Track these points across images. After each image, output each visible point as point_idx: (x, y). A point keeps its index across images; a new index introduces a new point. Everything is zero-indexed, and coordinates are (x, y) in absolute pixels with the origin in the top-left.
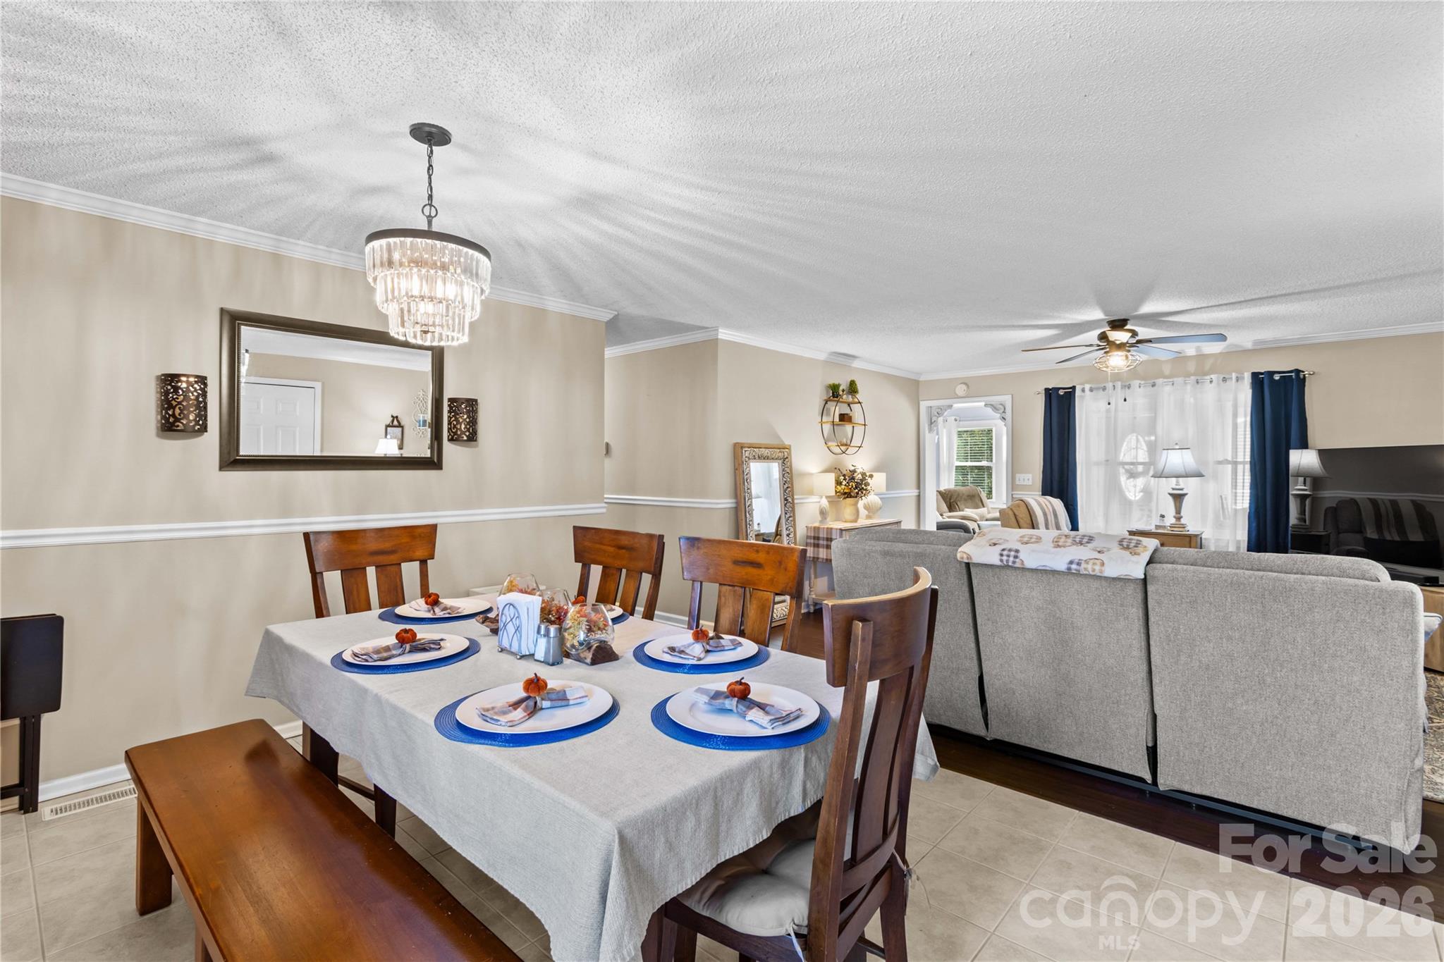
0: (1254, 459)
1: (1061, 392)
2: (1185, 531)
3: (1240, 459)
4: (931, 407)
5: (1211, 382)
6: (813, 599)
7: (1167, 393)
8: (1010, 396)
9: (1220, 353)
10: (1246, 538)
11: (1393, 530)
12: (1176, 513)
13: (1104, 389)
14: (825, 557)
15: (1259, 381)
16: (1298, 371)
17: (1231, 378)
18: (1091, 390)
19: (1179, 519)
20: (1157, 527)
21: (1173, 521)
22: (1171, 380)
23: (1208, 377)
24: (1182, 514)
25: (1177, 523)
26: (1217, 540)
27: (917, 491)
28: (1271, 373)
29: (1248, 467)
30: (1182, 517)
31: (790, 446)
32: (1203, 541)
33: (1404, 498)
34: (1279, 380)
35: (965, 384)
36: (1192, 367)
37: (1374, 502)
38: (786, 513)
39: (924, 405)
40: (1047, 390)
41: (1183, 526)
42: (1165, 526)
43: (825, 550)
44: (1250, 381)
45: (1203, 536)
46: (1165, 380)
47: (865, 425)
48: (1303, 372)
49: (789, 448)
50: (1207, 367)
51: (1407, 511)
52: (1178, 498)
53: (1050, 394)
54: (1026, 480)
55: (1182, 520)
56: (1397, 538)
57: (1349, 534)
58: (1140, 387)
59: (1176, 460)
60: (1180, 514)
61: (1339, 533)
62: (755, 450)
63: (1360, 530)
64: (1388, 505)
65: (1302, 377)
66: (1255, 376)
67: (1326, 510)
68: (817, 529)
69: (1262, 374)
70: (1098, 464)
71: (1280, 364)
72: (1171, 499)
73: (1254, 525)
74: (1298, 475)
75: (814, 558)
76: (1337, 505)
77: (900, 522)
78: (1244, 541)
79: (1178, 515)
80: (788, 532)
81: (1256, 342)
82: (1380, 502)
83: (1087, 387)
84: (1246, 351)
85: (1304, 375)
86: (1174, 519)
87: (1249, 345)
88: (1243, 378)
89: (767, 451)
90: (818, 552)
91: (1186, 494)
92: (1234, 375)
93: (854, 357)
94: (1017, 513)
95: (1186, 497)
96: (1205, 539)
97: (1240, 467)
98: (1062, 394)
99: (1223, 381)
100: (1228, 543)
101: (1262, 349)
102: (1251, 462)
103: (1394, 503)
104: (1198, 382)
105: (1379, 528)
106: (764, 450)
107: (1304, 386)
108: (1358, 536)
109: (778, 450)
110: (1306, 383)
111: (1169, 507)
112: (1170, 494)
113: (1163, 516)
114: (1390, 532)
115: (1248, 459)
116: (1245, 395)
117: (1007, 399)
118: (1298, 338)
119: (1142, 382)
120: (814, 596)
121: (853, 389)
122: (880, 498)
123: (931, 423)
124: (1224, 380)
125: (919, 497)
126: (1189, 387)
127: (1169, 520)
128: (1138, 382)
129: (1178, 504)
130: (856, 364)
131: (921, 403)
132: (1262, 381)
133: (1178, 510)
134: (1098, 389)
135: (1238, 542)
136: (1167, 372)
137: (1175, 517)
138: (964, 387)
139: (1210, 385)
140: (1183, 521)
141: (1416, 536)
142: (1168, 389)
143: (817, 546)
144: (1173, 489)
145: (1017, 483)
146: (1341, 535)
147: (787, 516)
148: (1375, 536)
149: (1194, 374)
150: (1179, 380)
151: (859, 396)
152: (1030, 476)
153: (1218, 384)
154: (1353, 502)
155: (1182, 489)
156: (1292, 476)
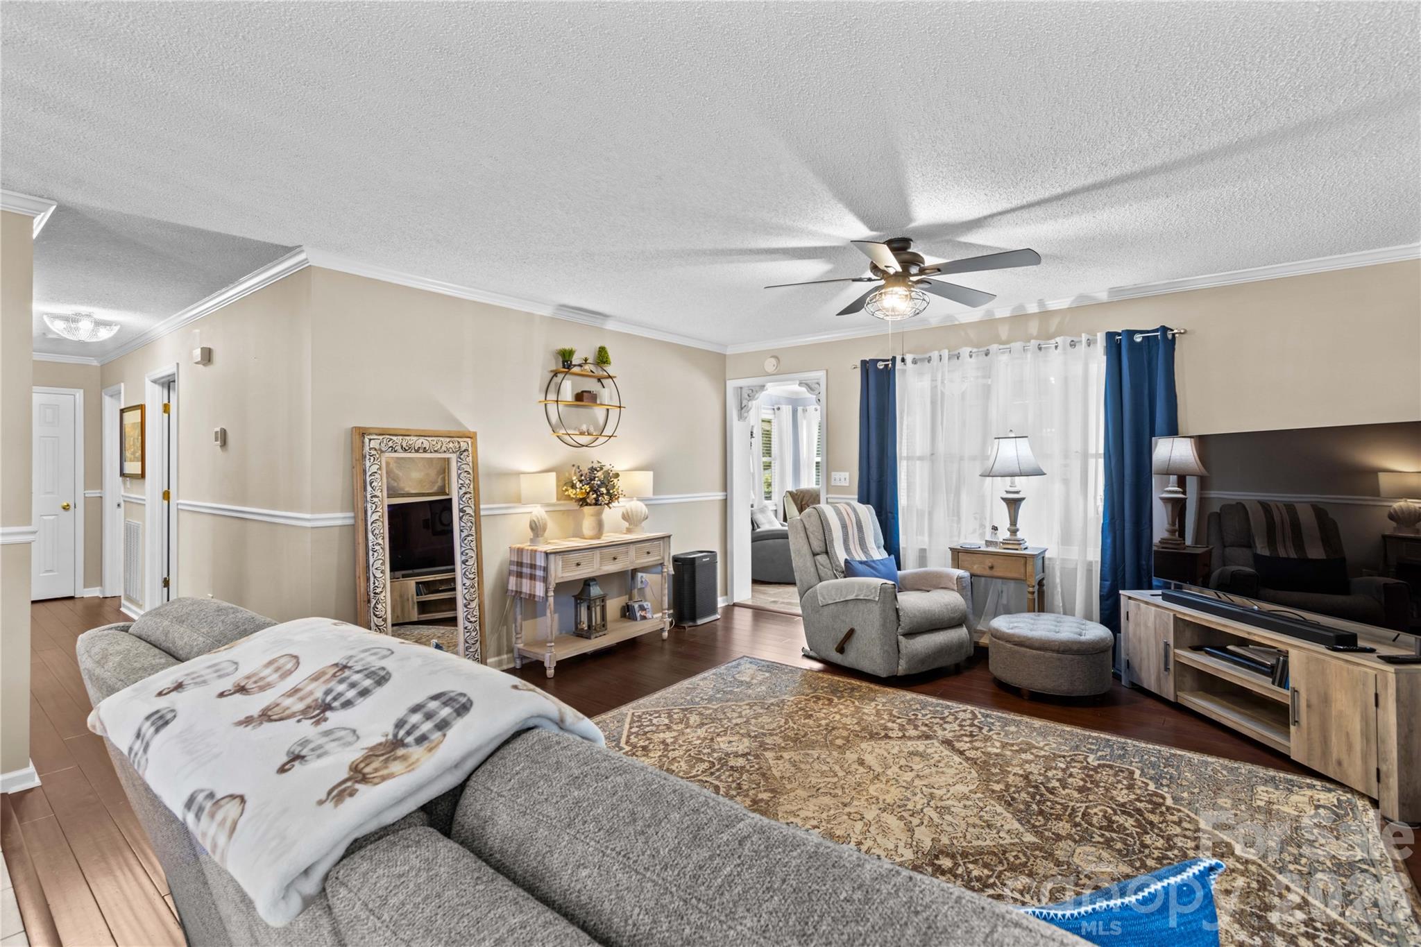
0: (1109, 451)
1: (881, 366)
2: (1021, 549)
3: (1092, 450)
4: (741, 388)
5: (1056, 347)
6: (519, 649)
7: (1002, 362)
8: (825, 372)
9: (1068, 308)
10: (1099, 559)
11: (1289, 544)
12: (1011, 525)
13: (929, 360)
14: (528, 592)
15: (1114, 343)
16: (1164, 329)
17: (1081, 341)
18: (915, 362)
19: (1014, 532)
20: (988, 543)
21: (1007, 535)
22: (1008, 346)
23: (1053, 341)
24: (1018, 526)
25: (1013, 538)
26: (1064, 560)
27: (725, 493)
28: (1131, 333)
29: (1101, 461)
30: (1017, 530)
31: (475, 433)
32: (1047, 562)
33: (1303, 500)
34: (1142, 341)
35: (776, 357)
36: (1034, 327)
37: (1265, 506)
38: (461, 531)
39: (731, 385)
40: (864, 363)
41: (1019, 542)
42: (996, 542)
43: (529, 581)
44: (1104, 344)
45: (1047, 555)
46: (1001, 347)
47: (620, 407)
48: (1172, 330)
49: (472, 436)
50: (1053, 329)
51: (1307, 517)
52: (1013, 504)
53: (867, 367)
54: (843, 480)
55: (1018, 533)
56: (1293, 555)
57: (1235, 548)
58: (971, 356)
59: (1010, 452)
60: (1015, 525)
61: (1225, 547)
62: (394, 438)
63: (1249, 545)
64: (1284, 511)
65: (1170, 337)
66: (1110, 336)
67: (1209, 517)
68: (520, 551)
69: (1119, 334)
70: (921, 458)
71: (1144, 320)
72: (1004, 505)
73: (1109, 540)
74: (1167, 472)
75: (516, 592)
76: (1221, 510)
77: (669, 537)
78: (1097, 562)
79: (1014, 528)
80: (464, 558)
81: (1112, 291)
82: (1272, 504)
83: (909, 358)
84: (1101, 305)
85: (1174, 335)
86: (1009, 533)
87: (1103, 296)
88: (1095, 342)
89: (422, 440)
90: (521, 583)
91: (1023, 499)
92: (1084, 337)
93: (605, 316)
94: (807, 526)
95: (1023, 504)
96: (1050, 559)
97: (1092, 462)
98: (881, 367)
99: (1071, 345)
100: (1077, 564)
101: (1122, 299)
102: (1105, 454)
103: (1290, 508)
104: (1040, 349)
105: (1271, 541)
106: (415, 438)
107: (1174, 349)
108: (1247, 551)
109: (448, 440)
110: (1176, 346)
111: (1002, 516)
112: (1004, 499)
113: (995, 528)
114: (1285, 547)
115: (1101, 450)
116: (1097, 364)
117: (820, 375)
118: (1165, 284)
119: (974, 350)
120: (521, 646)
121: (602, 358)
122: (646, 505)
123: (742, 408)
124: (1073, 344)
125: (725, 501)
126: (1029, 355)
127: (1004, 534)
128: (969, 349)
129: (1012, 511)
130: (610, 326)
131: (728, 383)
132: (1119, 346)
133: (1014, 522)
134: (922, 360)
135: (1090, 564)
136: (1004, 337)
137: (1009, 530)
138: (773, 361)
139: (1057, 352)
140: (1019, 535)
141: (1316, 552)
142: (1004, 358)
143: (520, 575)
144: (1007, 492)
145: (833, 483)
146: (1227, 550)
147: (464, 535)
148: (1266, 553)
149: (1036, 338)
150: (1017, 346)
151: (610, 369)
152: (847, 475)
153: (1064, 349)
154: (1240, 507)
155: (1017, 492)
156: (1157, 474)
